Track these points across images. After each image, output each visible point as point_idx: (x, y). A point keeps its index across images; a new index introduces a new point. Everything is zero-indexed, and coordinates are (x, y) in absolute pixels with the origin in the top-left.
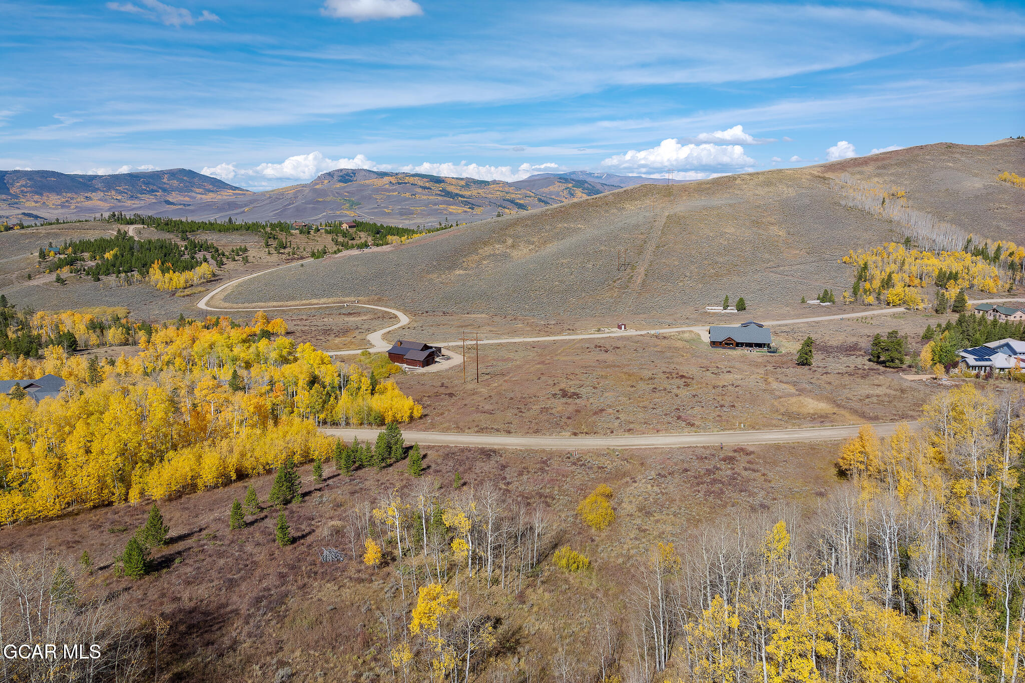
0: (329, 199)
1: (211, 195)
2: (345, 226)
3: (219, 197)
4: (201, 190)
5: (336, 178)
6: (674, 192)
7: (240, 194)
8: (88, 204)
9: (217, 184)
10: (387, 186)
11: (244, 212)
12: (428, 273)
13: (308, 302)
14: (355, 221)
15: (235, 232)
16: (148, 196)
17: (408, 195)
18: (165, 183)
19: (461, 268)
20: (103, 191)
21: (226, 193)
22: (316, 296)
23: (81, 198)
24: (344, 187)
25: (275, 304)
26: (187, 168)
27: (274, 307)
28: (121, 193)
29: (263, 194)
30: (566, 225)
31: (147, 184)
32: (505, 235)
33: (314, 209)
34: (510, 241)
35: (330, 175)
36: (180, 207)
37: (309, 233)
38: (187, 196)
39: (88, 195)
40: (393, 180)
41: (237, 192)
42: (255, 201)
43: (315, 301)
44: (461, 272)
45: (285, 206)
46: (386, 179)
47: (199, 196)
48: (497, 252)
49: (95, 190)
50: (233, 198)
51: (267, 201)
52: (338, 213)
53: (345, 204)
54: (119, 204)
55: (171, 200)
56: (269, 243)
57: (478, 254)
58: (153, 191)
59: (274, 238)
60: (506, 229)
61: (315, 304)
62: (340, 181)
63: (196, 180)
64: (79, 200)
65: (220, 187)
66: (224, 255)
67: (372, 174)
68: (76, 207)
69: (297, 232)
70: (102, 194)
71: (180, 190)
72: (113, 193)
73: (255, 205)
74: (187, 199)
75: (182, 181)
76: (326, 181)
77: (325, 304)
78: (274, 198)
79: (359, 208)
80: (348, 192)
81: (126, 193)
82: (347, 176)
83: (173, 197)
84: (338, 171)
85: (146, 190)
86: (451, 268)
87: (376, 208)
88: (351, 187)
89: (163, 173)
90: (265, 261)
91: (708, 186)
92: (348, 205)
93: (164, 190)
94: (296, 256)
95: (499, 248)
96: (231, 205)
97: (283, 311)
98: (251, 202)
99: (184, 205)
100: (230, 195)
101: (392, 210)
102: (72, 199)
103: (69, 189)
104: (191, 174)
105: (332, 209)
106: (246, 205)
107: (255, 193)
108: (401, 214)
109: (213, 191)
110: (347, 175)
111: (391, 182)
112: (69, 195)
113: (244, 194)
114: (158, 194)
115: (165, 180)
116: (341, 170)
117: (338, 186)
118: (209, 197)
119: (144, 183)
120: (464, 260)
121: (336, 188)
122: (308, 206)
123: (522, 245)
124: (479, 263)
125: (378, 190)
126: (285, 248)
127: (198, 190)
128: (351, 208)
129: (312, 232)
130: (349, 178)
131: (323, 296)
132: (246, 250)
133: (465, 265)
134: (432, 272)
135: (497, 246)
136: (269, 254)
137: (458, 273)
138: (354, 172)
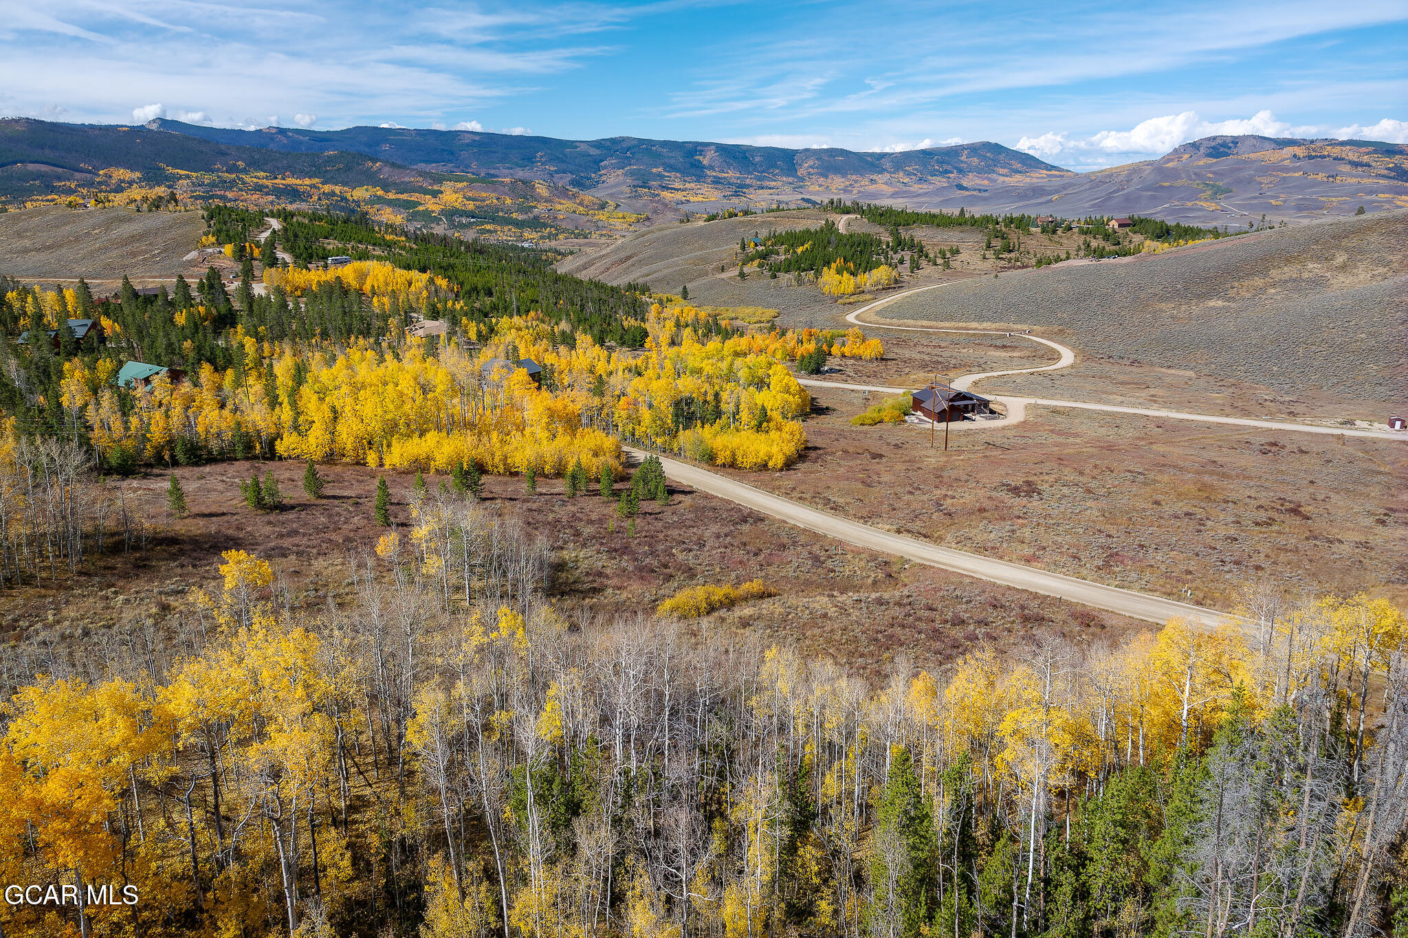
0: (1179, 183)
1: (1018, 177)
2: (1112, 224)
3: (1028, 180)
4: (1006, 170)
5: (1202, 150)
7: (1056, 176)
8: (872, 188)
9: (1029, 162)
10: (1286, 163)
11: (1051, 201)
13: (964, 325)
15: (957, 228)
16: (939, 178)
17: (1321, 176)
18: (962, 162)
19: (1224, 297)
20: (891, 173)
21: (1038, 175)
22: (980, 318)
23: (865, 182)
24: (1211, 165)
25: (925, 323)
26: (993, 141)
27: (923, 327)
28: (909, 174)
29: (1087, 176)
31: (941, 163)
32: (1336, 247)
33: (1153, 198)
34: (1340, 259)
35: (1195, 146)
36: (973, 193)
37: (1054, 232)
38: (986, 178)
39: (874, 177)
40: (1300, 152)
41: (1054, 172)
42: (1071, 185)
43: (974, 325)
44: (1220, 303)
45: (1111, 193)
46: (1288, 151)
47: (1001, 179)
48: (1305, 276)
49: (882, 171)
50: (1041, 182)
51: (1087, 186)
52: (1190, 204)
53: (1204, 191)
54: (905, 189)
55: (965, 184)
56: (992, 245)
57: (1266, 277)
58: (946, 172)
59: (1003, 238)
61: (972, 329)
62: (1209, 155)
63: (1002, 157)
64: (862, 183)
65: (1031, 166)
67: (1267, 144)
68: (859, 192)
69: (1039, 230)
70: (888, 176)
71: (979, 171)
72: (901, 174)
73: (1070, 191)
74: (986, 182)
75: (983, 158)
76: (1186, 156)
77: (985, 329)
78: (1100, 182)
79: (1226, 198)
80: (1214, 173)
81: (915, 175)
82: (1220, 148)
83: (969, 181)
84: (1209, 139)
85: (938, 171)
86: (1204, 296)
87: (1255, 198)
88: (1224, 163)
89: (963, 147)
92: (1209, 193)
93: (960, 171)
94: (1019, 264)
95: (1312, 269)
96: (1037, 191)
97: (928, 333)
98: (1064, 187)
99: (980, 190)
100: (1042, 178)
101: (1285, 202)
102: (856, 182)
103: (856, 170)
104: (997, 149)
105: (1182, 199)
106: (1057, 191)
107: (1077, 174)
108: (1300, 208)
109: (1020, 172)
110: (1224, 145)
111: (1295, 156)
112: (854, 177)
113: (1062, 176)
114: (951, 175)
115: (963, 158)
116: (1215, 138)
117: (1201, 163)
118: (1016, 180)
119: (937, 161)
121: (1197, 167)
122: (1145, 193)
123: (1362, 266)
124: (1263, 290)
125: (1267, 169)
126: (1011, 251)
127: (1001, 171)
128: (1213, 197)
130: (1226, 150)
131: (989, 320)
132: (958, 252)
133: (1232, 293)
134: (1168, 300)
135: (1311, 266)
136: (984, 258)
137: (1211, 303)
138: (1236, 141)
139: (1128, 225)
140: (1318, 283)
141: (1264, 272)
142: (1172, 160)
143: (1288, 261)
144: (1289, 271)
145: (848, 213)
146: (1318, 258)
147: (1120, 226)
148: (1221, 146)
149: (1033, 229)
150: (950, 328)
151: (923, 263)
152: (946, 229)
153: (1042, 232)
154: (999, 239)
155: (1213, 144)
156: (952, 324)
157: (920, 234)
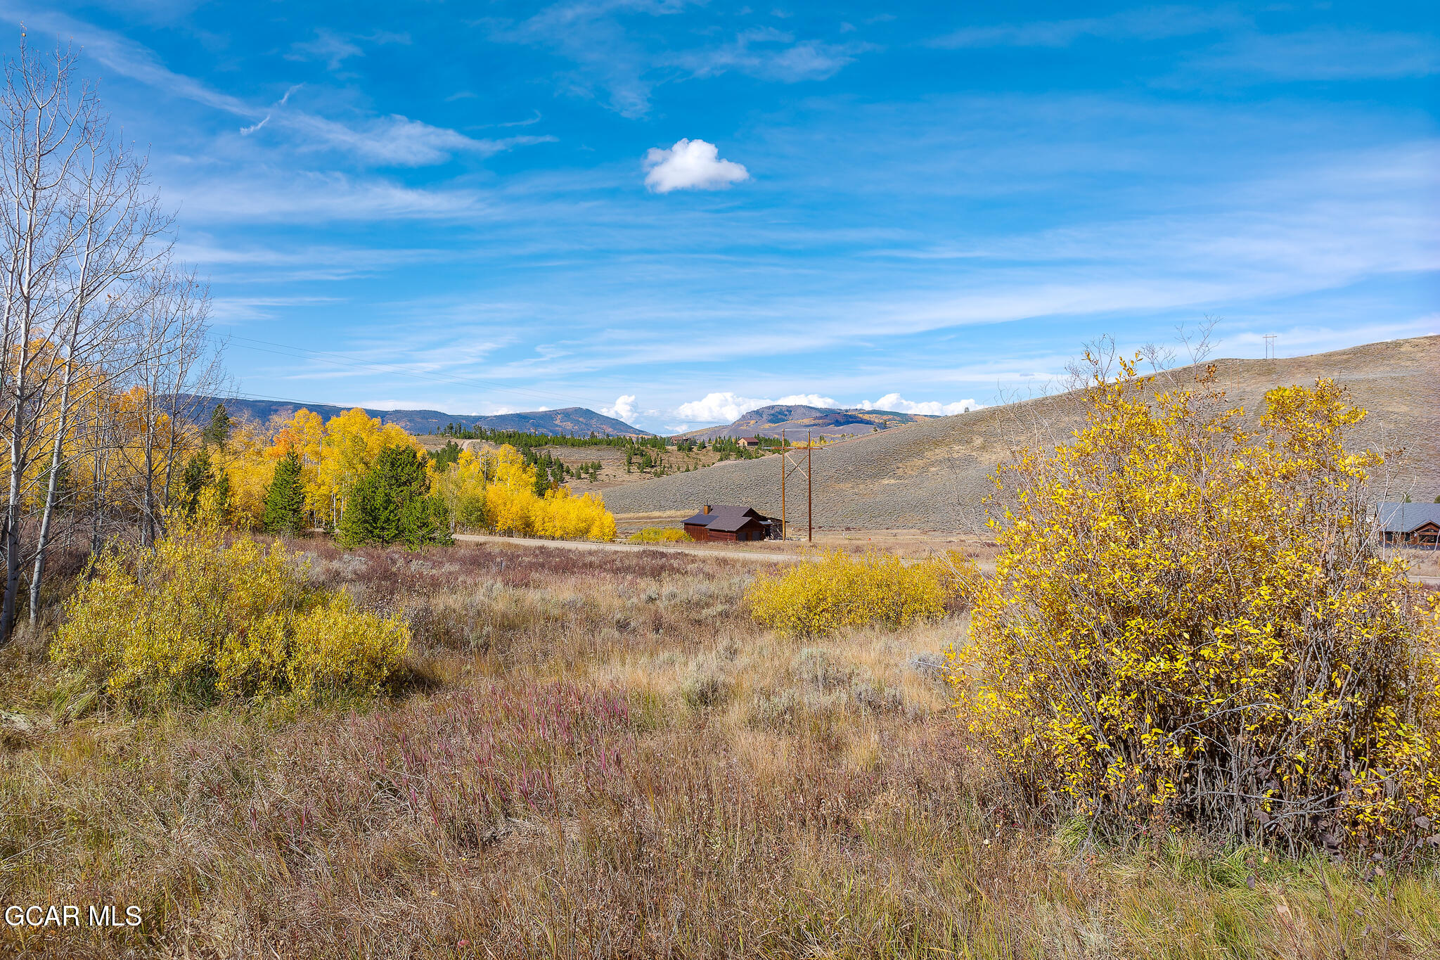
2: (742, 442)
5: (765, 417)
6: (1278, 369)
9: (618, 427)
10: (832, 426)
12: (838, 480)
14: (758, 437)
15: (593, 447)
18: (557, 426)
19: (894, 476)
24: (775, 428)
26: (584, 408)
30: (1078, 419)
31: (537, 426)
32: (972, 432)
34: (978, 441)
35: (758, 413)
37: (690, 449)
43: (656, 514)
44: (893, 481)
48: (955, 455)
56: (632, 461)
57: (923, 458)
59: (642, 455)
60: (974, 424)
61: (655, 518)
62: (771, 421)
63: (594, 421)
65: (621, 430)
66: (568, 472)
67: (813, 413)
69: (675, 448)
75: (576, 422)
76: (752, 422)
77: (669, 517)
82: (778, 415)
84: (769, 408)
86: (876, 476)
88: (784, 427)
89: (556, 413)
90: (620, 479)
91: (1345, 357)
95: (959, 450)
110: (781, 413)
111: (837, 421)
115: (558, 422)
116: (773, 407)
117: (767, 427)
119: (533, 424)
120: (900, 465)
121: (765, 429)
123: (998, 447)
124: (925, 469)
126: (653, 467)
129: (695, 449)
130: (783, 417)
131: (670, 508)
132: (600, 467)
133: (900, 472)
134: (845, 480)
135: (957, 448)
136: (629, 472)
137: (886, 482)
138: (790, 410)
139: (755, 444)
140: (969, 460)
141: (920, 454)
142: (742, 425)
143: (937, 444)
144: (941, 453)
145: (470, 438)
146: (960, 442)
147: (749, 444)
148: (779, 413)
149: (669, 447)
150: (630, 519)
151: (567, 478)
152: (582, 449)
153: (679, 450)
154: (638, 456)
155: (773, 412)
156: (631, 515)
157: (557, 453)
